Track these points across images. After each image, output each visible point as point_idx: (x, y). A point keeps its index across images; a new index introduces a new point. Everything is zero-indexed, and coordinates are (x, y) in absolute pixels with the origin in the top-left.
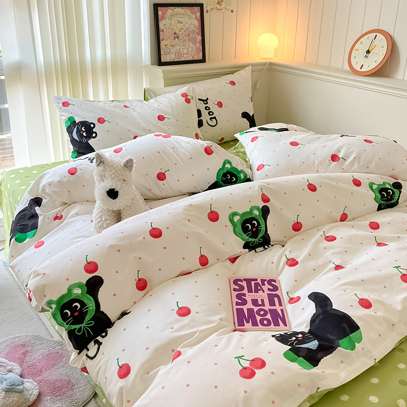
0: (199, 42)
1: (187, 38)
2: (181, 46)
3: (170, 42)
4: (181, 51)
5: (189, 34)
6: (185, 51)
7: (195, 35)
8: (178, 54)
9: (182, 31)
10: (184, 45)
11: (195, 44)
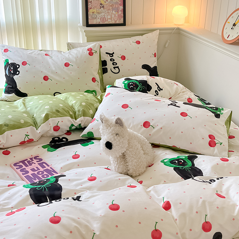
0: (121, 11)
1: (111, 7)
2: (106, 13)
3: (97, 10)
4: (106, 16)
5: (113, 5)
6: (109, 17)
7: (118, 5)
8: (103, 19)
9: (107, 3)
10: (108, 12)
11: (118, 12)
